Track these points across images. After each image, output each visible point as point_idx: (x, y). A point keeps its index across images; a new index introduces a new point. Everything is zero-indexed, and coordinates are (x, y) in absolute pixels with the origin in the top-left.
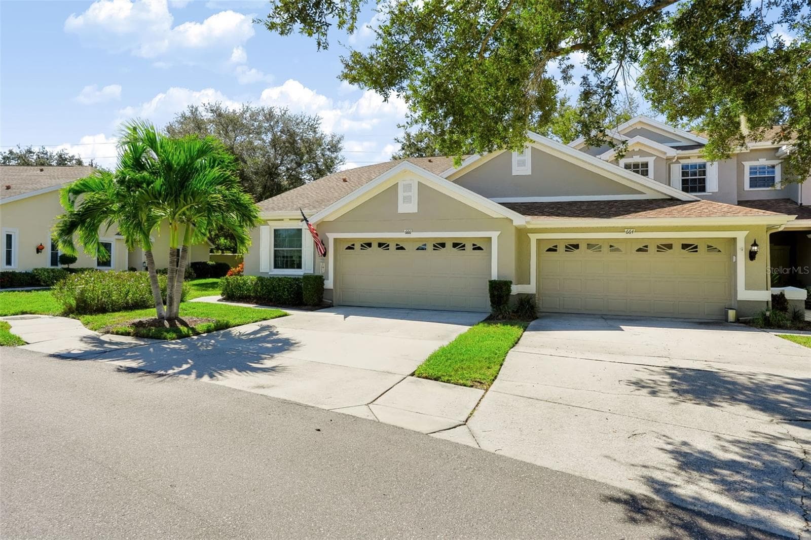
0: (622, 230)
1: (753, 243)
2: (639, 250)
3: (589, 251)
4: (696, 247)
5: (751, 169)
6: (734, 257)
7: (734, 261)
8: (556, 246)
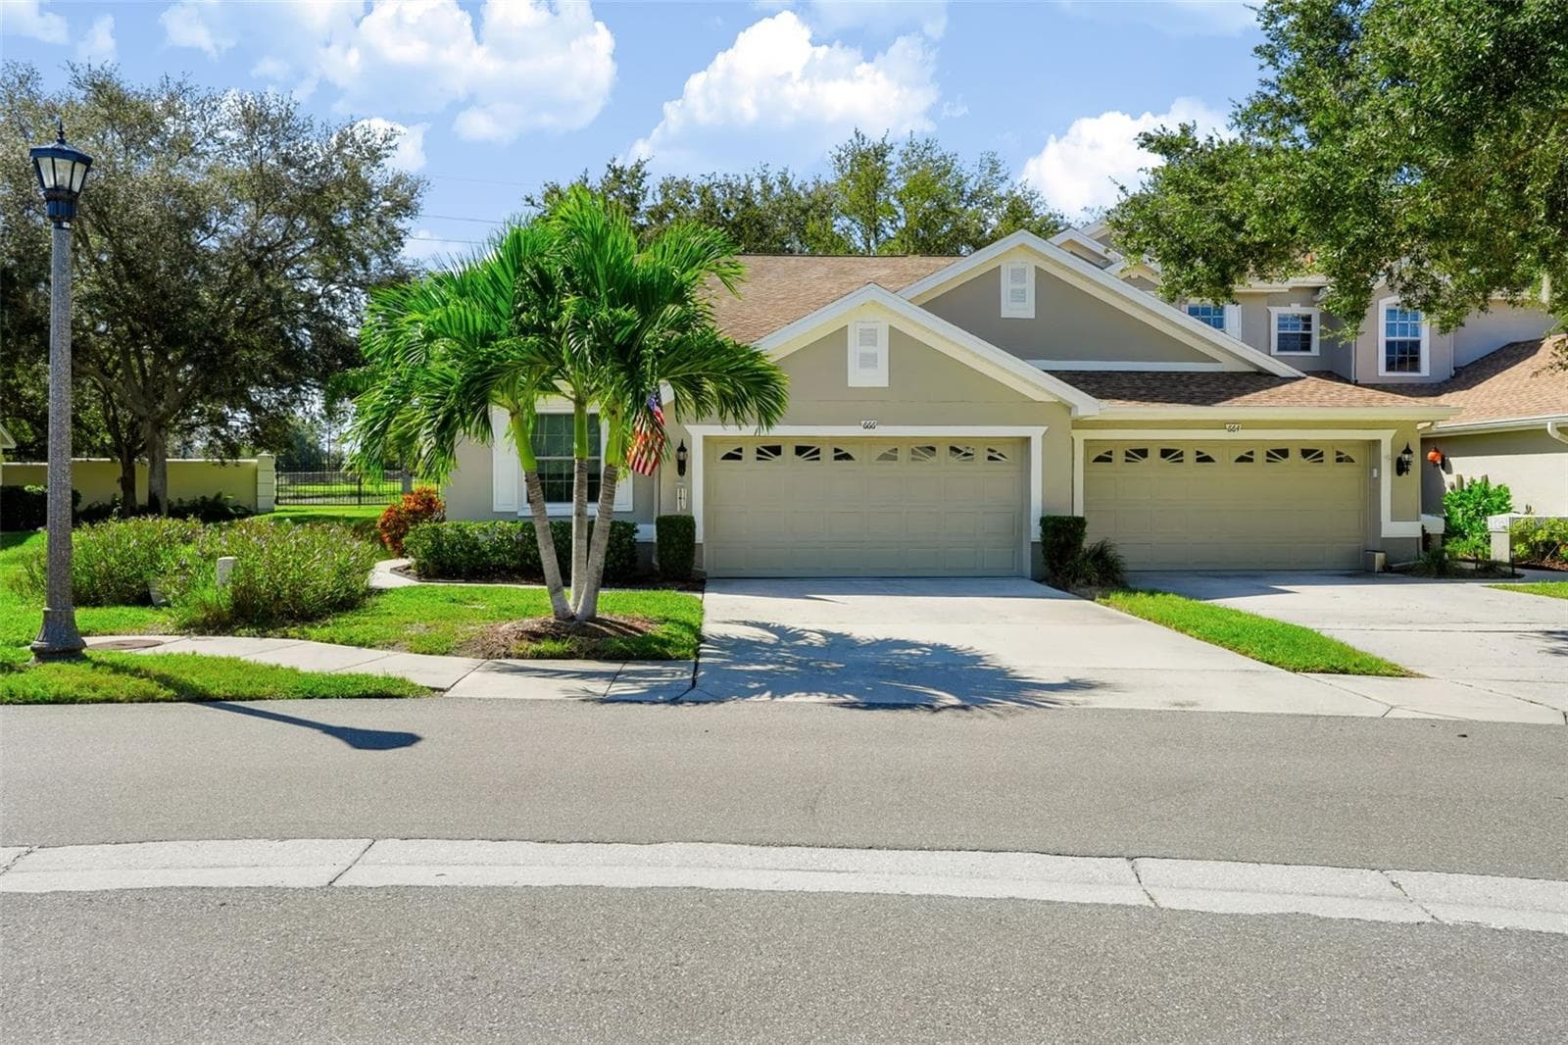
0: (1221, 425)
1: (1404, 448)
2: (1241, 459)
3: (1164, 460)
4: (1321, 455)
5: (1279, 319)
6: (1375, 471)
7: (1375, 475)
8: (1110, 453)
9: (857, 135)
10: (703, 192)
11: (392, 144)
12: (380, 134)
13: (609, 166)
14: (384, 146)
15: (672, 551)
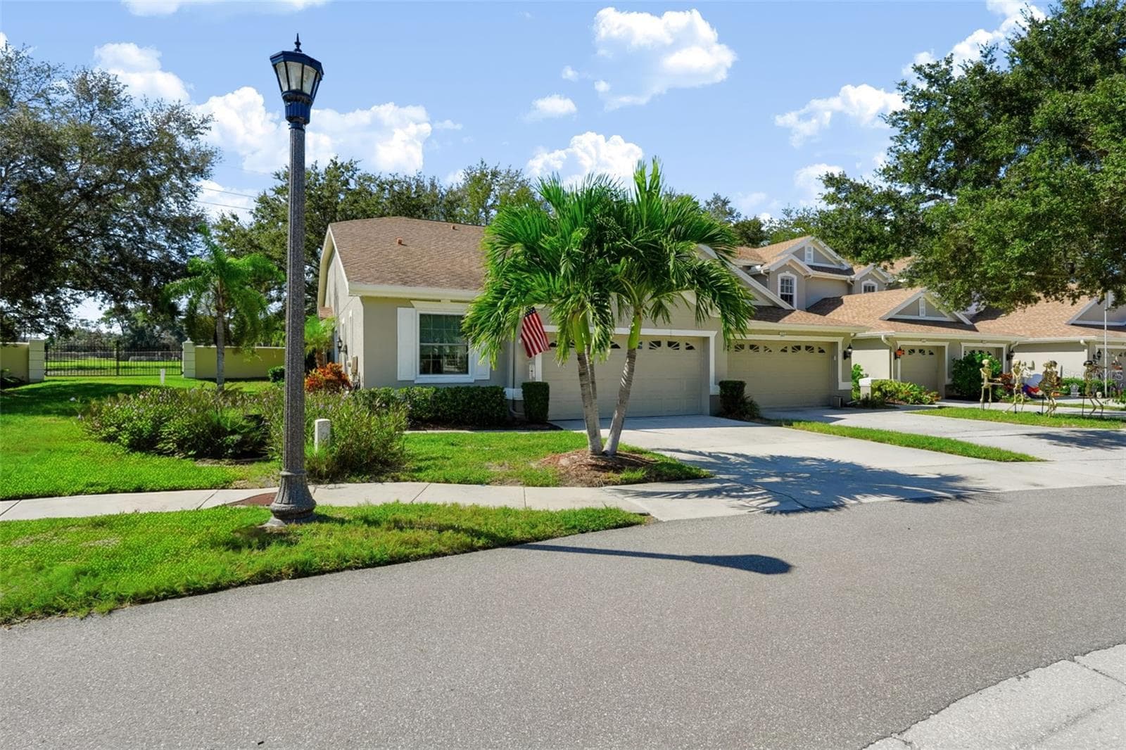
0: (778, 332)
1: (848, 346)
2: (782, 351)
3: (751, 350)
7: (835, 359)
9: (482, 162)
10: (392, 184)
11: (208, 125)
12: (199, 117)
13: (332, 161)
14: (201, 126)
15: (537, 405)
